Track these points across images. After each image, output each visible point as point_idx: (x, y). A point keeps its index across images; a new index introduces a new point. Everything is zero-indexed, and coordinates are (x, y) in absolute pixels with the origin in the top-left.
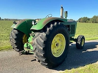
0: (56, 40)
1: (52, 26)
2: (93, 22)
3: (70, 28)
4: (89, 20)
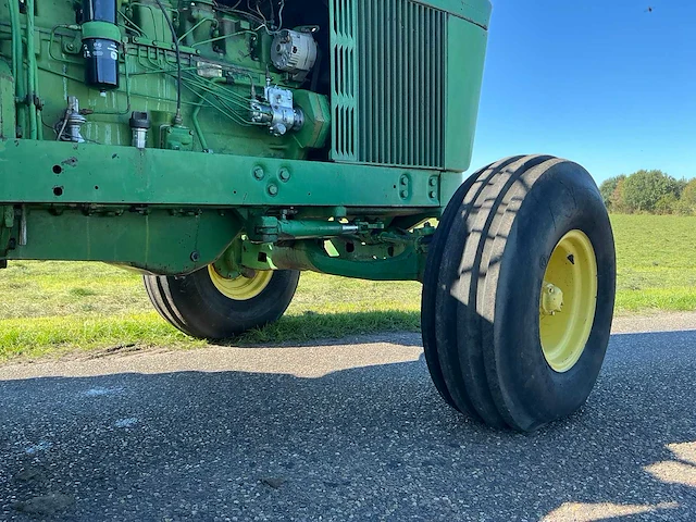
4: (677, 195)
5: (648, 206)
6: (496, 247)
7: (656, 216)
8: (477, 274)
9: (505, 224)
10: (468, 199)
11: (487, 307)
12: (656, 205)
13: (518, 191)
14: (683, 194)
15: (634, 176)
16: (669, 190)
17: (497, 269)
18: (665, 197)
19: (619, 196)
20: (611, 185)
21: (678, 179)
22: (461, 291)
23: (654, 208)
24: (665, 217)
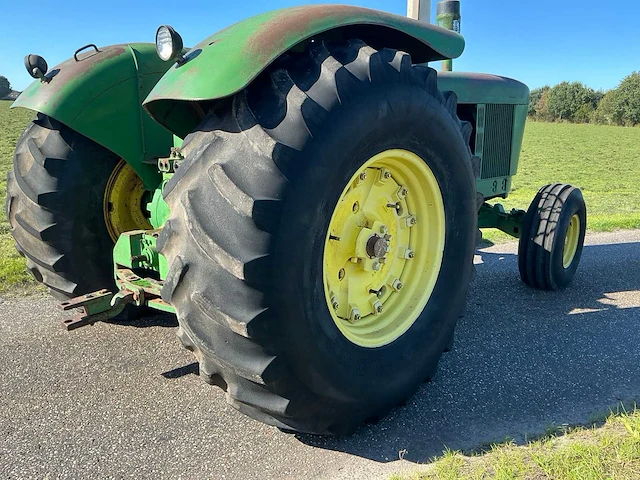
0: (368, 209)
1: (329, 69)
2: (619, 119)
3: (480, 130)
4: (595, 106)
5: (568, 116)
6: (552, 225)
7: (575, 126)
8: (545, 234)
9: (556, 217)
10: (540, 206)
11: (548, 246)
12: (576, 114)
13: (558, 204)
14: (601, 104)
15: (557, 88)
16: (587, 100)
17: (553, 233)
18: (584, 107)
19: (544, 105)
20: (538, 95)
21: (596, 91)
22: (539, 240)
23: (573, 117)
24: (582, 125)
